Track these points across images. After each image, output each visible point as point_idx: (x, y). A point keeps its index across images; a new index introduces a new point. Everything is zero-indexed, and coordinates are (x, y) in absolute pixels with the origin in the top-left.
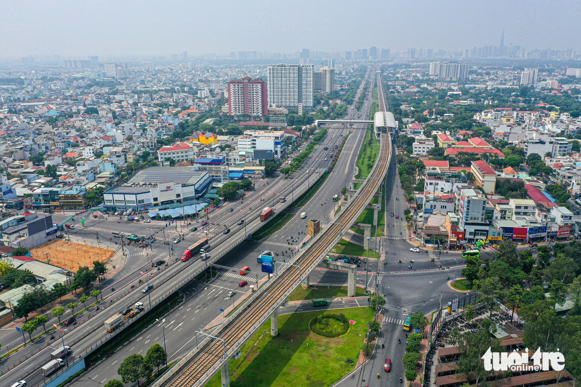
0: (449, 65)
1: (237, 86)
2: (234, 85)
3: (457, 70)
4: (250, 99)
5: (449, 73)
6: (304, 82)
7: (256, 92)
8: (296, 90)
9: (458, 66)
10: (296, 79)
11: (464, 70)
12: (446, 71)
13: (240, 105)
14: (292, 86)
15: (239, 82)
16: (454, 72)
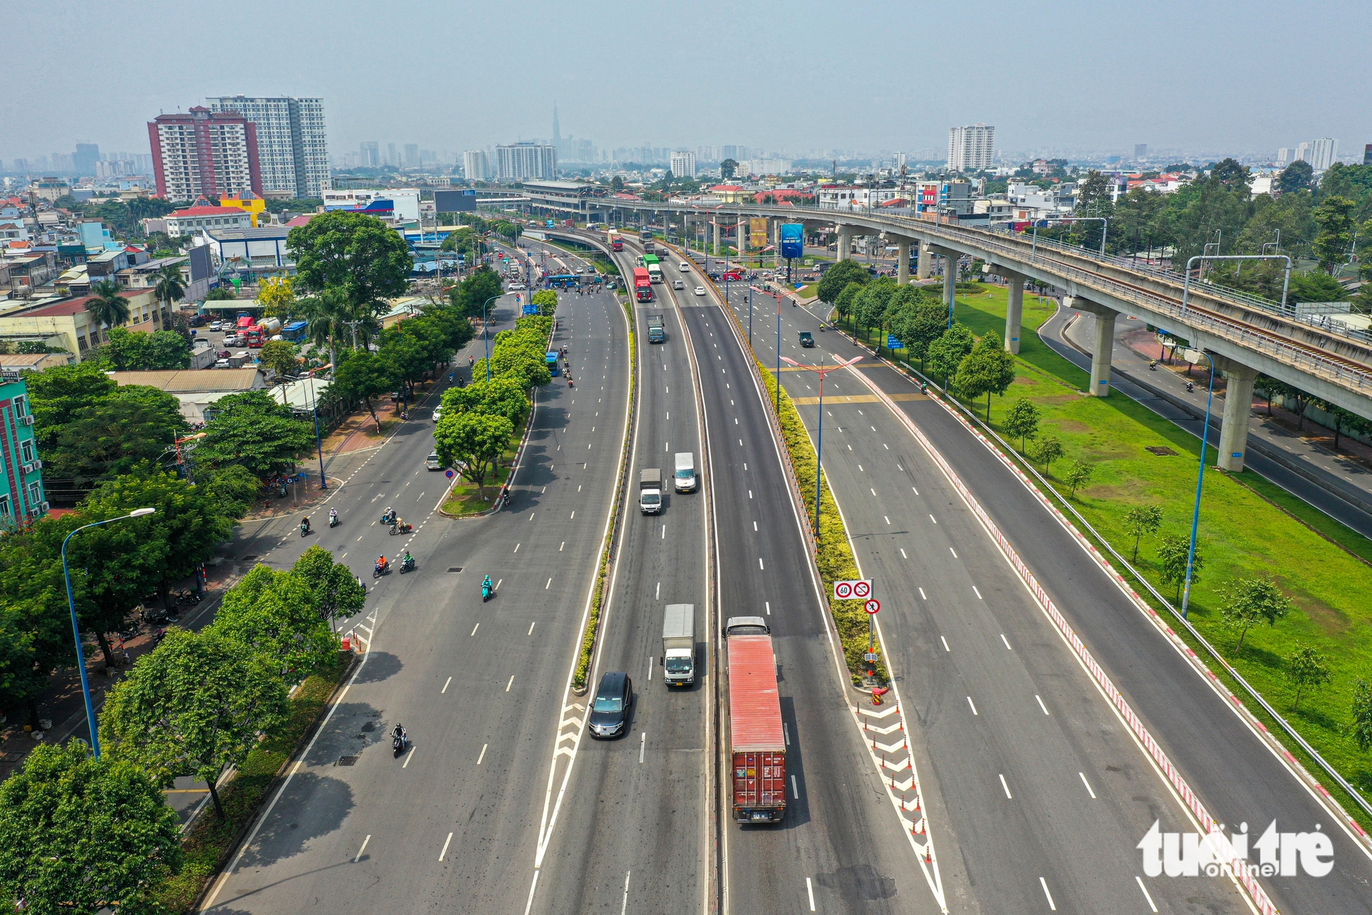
0: (518, 150)
1: (177, 129)
2: (170, 128)
3: (536, 161)
4: (218, 162)
5: (519, 167)
6: (307, 139)
7: (233, 145)
8: (289, 157)
9: (536, 152)
10: (287, 131)
11: (550, 160)
12: (514, 163)
13: (191, 176)
14: (276, 147)
15: (181, 120)
16: (531, 164)
